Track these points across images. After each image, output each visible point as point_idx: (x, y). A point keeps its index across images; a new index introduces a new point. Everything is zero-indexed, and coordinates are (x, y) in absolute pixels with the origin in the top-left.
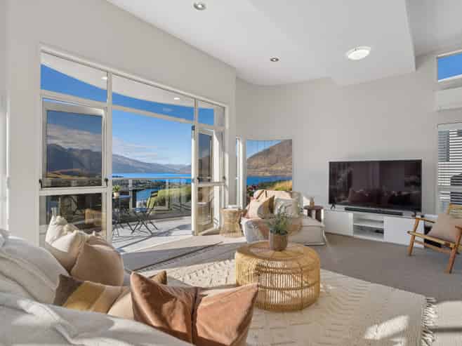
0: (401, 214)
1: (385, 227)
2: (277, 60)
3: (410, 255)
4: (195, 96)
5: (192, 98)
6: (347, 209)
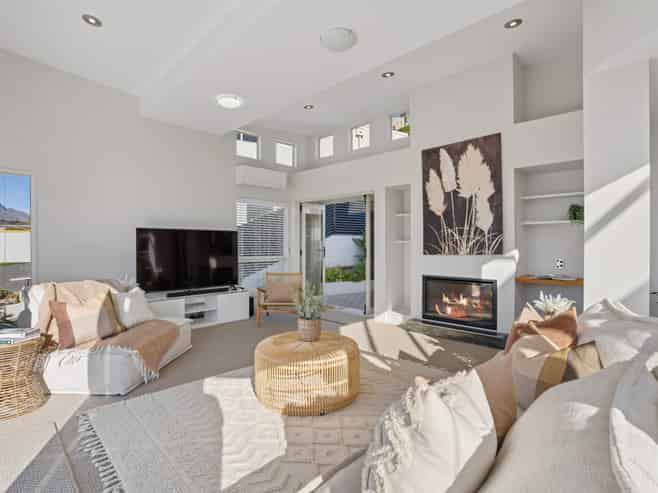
6: (169, 296)
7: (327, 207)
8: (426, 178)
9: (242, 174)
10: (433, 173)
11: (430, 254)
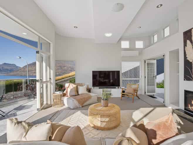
0: (115, 88)
1: (112, 92)
2: (77, 27)
3: (121, 100)
4: (39, 35)
5: (38, 35)
6: (99, 88)
7: (157, 60)
8: (185, 45)
9: (123, 53)
10: (188, 42)
11: (187, 80)
